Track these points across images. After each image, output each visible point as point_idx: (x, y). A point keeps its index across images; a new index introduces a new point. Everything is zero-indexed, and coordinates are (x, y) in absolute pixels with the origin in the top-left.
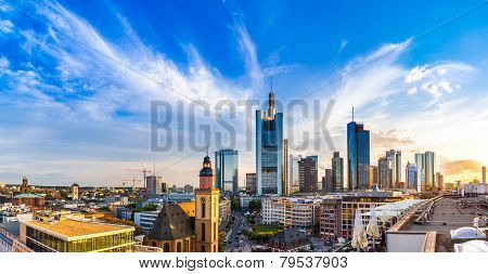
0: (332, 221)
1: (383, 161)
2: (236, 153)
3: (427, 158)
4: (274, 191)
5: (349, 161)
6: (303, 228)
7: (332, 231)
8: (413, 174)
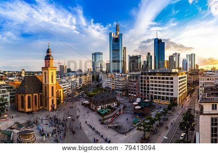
0: (135, 87)
1: (171, 58)
2: (102, 54)
3: (192, 57)
4: (118, 71)
5: (155, 57)
6: (120, 91)
7: (135, 94)
8: (185, 63)
